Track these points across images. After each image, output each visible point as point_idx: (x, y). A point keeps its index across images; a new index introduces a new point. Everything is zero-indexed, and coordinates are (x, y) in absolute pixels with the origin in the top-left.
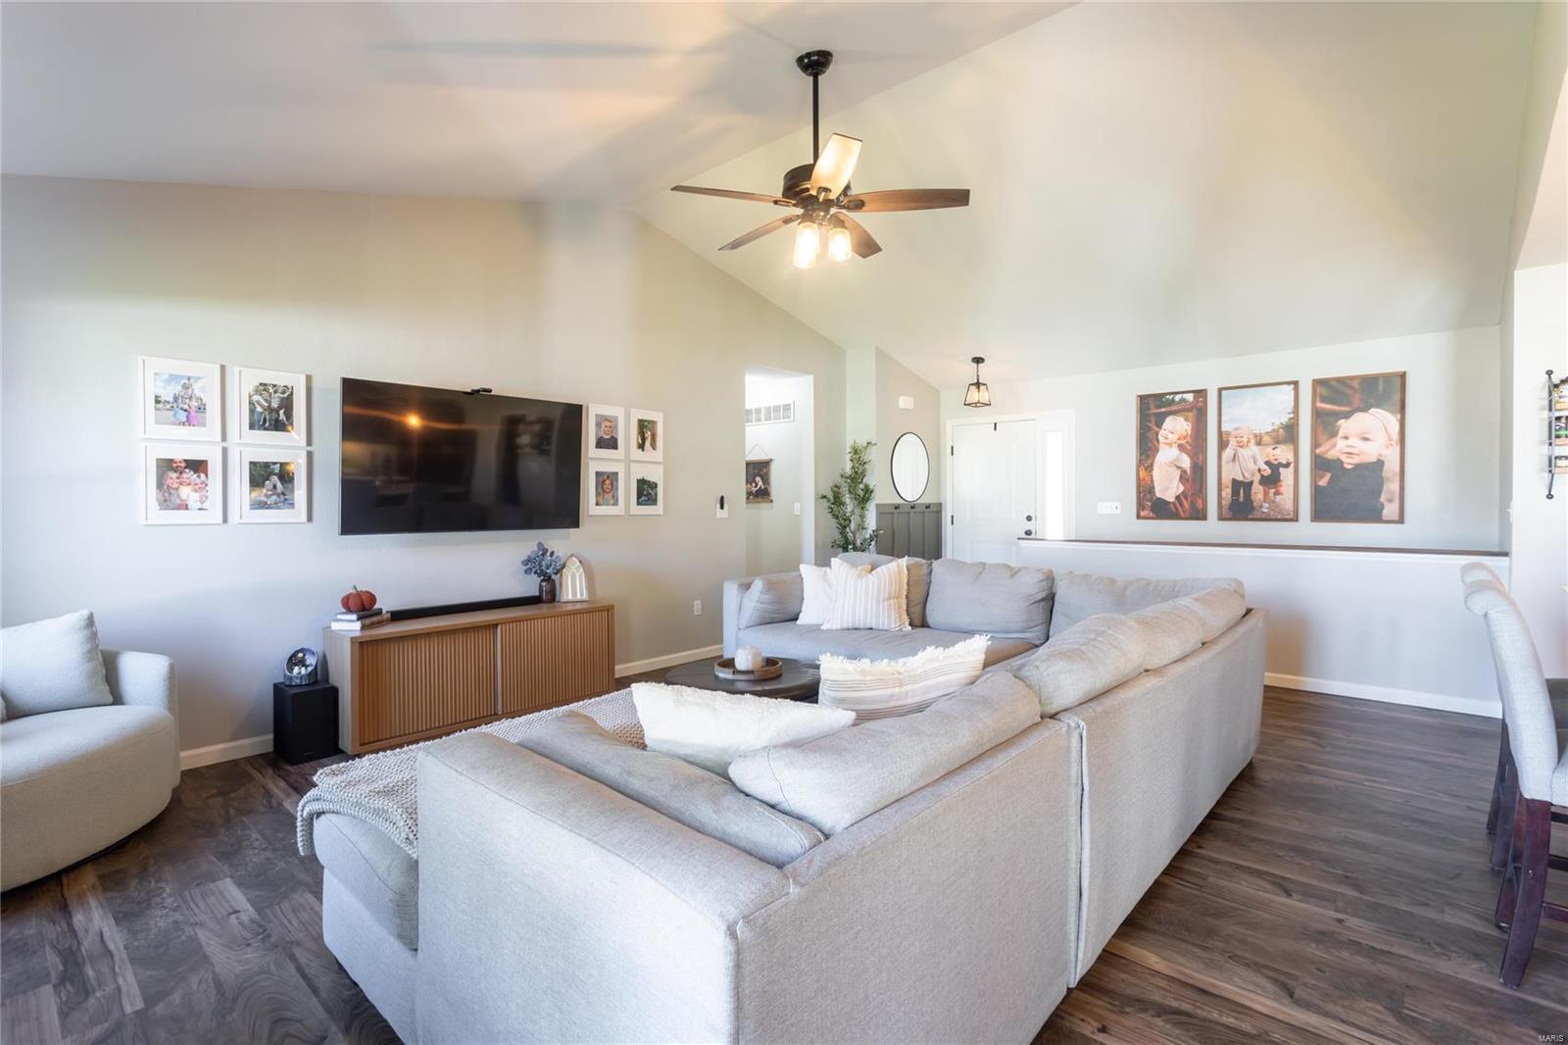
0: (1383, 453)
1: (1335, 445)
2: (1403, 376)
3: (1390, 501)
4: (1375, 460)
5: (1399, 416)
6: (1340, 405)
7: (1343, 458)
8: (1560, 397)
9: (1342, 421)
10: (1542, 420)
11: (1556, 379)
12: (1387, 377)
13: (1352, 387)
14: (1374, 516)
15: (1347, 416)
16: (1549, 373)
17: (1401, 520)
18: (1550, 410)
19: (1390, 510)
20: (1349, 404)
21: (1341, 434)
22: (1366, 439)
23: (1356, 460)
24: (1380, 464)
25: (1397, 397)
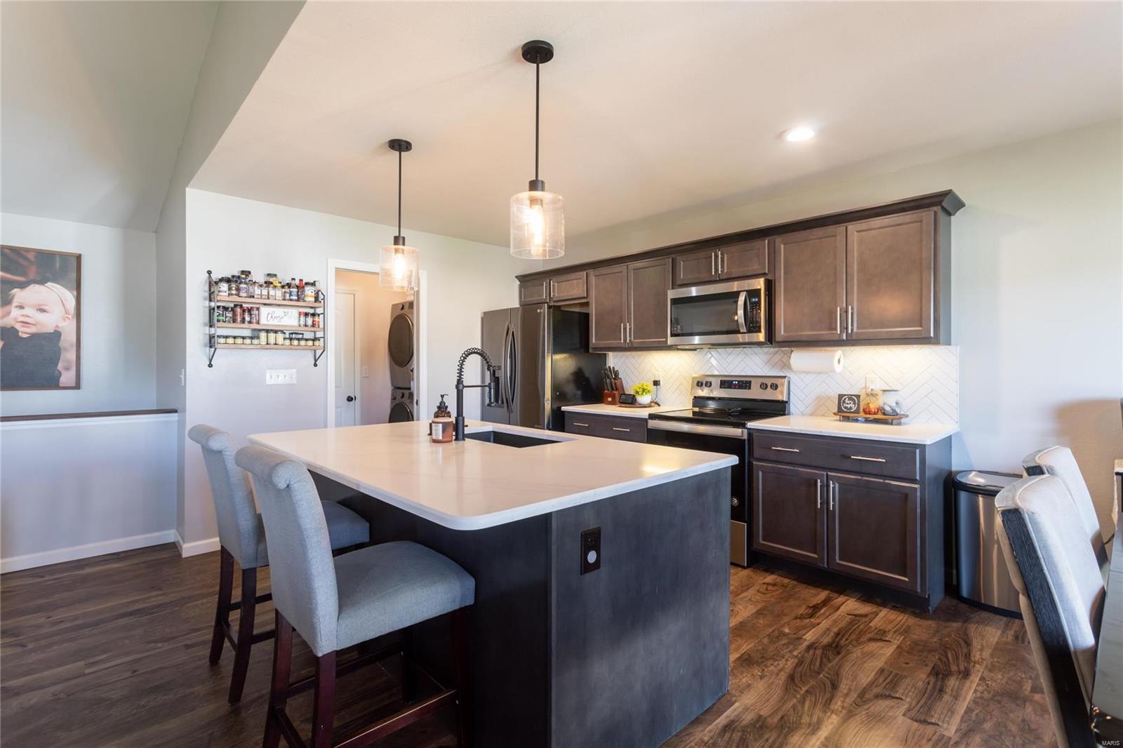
0: (60, 325)
1: (9, 313)
2: (79, 257)
3: (67, 369)
4: (52, 331)
5: (75, 293)
6: (12, 274)
7: (18, 326)
8: (219, 291)
9: (15, 291)
10: (205, 307)
11: (215, 277)
12: (64, 256)
13: (26, 259)
14: (51, 382)
15: (22, 286)
16: (209, 272)
17: (77, 386)
18: (210, 300)
19: (67, 378)
20: (24, 274)
21: (15, 303)
22: (42, 311)
23: (33, 330)
24: (56, 335)
25: (74, 275)
